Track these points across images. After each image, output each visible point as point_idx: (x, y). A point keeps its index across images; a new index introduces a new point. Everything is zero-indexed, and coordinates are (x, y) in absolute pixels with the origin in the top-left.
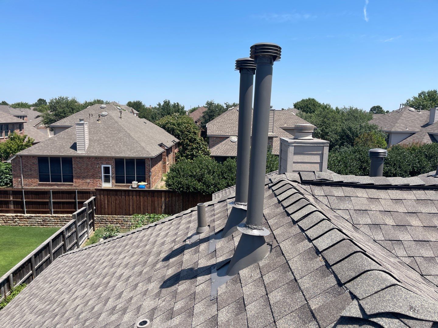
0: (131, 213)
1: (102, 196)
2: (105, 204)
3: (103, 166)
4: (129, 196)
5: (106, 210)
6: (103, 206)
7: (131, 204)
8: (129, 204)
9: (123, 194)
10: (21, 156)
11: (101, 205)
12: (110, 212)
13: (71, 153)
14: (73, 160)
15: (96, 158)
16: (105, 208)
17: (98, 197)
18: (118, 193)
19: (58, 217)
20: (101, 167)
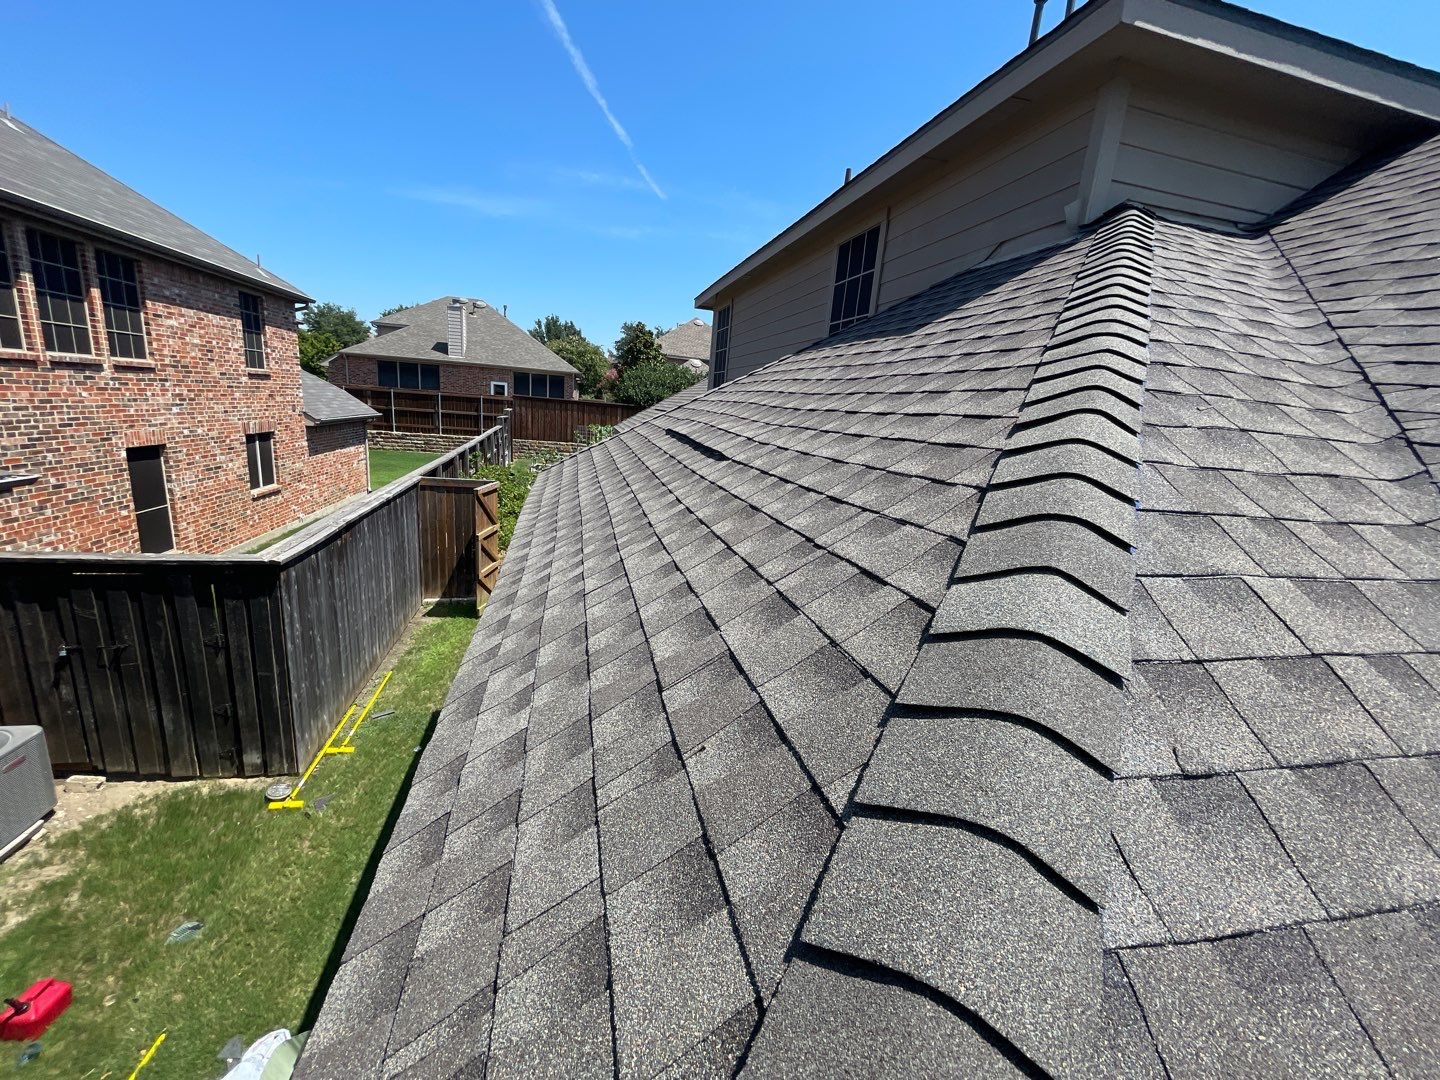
0: (569, 438)
1: (523, 409)
2: (527, 421)
3: (493, 383)
4: (567, 410)
5: (530, 432)
6: (524, 425)
7: (569, 423)
8: (566, 424)
9: (558, 407)
10: (349, 356)
11: (521, 422)
12: (535, 436)
13: (438, 356)
14: (441, 369)
15: (482, 368)
16: (527, 429)
17: (518, 409)
18: (550, 404)
19: (449, 438)
20: (490, 385)
